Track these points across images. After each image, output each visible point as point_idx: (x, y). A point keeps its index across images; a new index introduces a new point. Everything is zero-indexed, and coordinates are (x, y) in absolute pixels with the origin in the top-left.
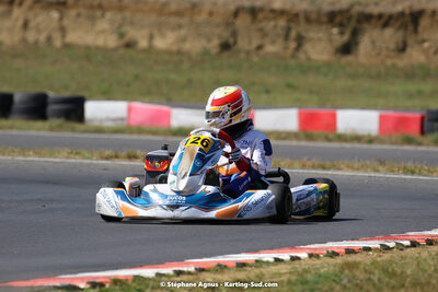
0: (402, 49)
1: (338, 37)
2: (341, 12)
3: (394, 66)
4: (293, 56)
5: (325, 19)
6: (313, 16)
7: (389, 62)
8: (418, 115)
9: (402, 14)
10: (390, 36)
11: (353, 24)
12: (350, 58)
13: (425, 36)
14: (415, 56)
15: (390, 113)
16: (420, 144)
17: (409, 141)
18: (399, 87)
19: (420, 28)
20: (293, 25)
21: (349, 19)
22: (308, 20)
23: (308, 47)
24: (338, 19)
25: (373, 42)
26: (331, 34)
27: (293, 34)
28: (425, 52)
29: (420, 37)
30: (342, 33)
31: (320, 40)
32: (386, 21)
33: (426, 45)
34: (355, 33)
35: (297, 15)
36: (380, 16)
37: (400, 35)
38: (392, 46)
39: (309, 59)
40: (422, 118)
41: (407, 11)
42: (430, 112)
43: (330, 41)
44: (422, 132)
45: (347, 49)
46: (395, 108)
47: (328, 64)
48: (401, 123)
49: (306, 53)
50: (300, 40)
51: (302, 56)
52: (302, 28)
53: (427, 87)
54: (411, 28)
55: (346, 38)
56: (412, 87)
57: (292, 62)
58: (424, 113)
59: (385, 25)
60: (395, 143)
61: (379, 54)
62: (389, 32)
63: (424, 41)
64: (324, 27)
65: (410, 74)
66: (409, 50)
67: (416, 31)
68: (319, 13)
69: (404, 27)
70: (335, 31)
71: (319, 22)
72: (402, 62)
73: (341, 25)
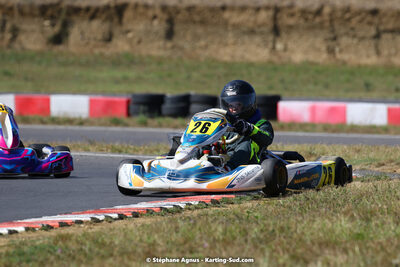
0: (109, 38)
1: (50, 29)
2: (52, 6)
3: (102, 54)
4: (9, 47)
5: (37, 12)
6: (27, 10)
7: (97, 51)
8: (124, 99)
9: (107, 7)
10: (97, 27)
11: (63, 16)
12: (61, 48)
13: (129, 27)
14: (121, 45)
15: (99, 97)
16: (126, 125)
17: (117, 122)
18: (106, 73)
19: (125, 20)
20: (7, 18)
21: (60, 11)
22: (22, 13)
23: (22, 37)
24: (49, 12)
25: (82, 33)
26: (43, 26)
27: (8, 26)
28: (130, 41)
29: (125, 28)
30: (53, 25)
31: (33, 31)
32: (93, 13)
33: (130, 35)
34: (66, 25)
35: (11, 9)
36: (88, 9)
37: (106, 27)
38: (100, 37)
39: (23, 49)
40: (128, 102)
41: (112, 5)
42: (135, 96)
43: (43, 32)
44: (129, 114)
45: (58, 39)
46: (103, 93)
47: (41, 53)
48: (109, 106)
49: (20, 43)
50: (15, 32)
51: (16, 46)
52: (16, 20)
53: (132, 74)
54: (116, 20)
55: (57, 29)
56: (118, 74)
57: (8, 52)
58: (130, 97)
59: (93, 17)
60: (104, 125)
61: (87, 44)
62: (96, 24)
63: (128, 32)
64: (36, 20)
65: (117, 62)
66: (115, 41)
67: (120, 22)
68: (32, 6)
69: (109, 18)
70: (47, 23)
71: (32, 15)
72: (110, 51)
73: (52, 18)
